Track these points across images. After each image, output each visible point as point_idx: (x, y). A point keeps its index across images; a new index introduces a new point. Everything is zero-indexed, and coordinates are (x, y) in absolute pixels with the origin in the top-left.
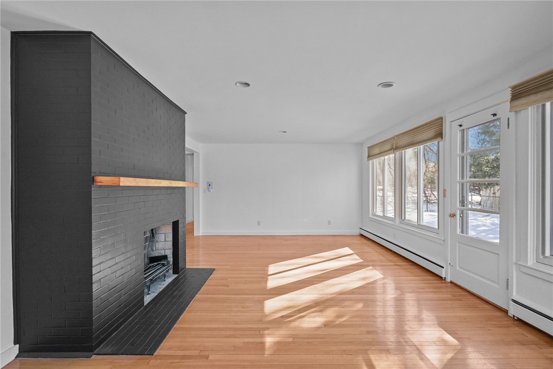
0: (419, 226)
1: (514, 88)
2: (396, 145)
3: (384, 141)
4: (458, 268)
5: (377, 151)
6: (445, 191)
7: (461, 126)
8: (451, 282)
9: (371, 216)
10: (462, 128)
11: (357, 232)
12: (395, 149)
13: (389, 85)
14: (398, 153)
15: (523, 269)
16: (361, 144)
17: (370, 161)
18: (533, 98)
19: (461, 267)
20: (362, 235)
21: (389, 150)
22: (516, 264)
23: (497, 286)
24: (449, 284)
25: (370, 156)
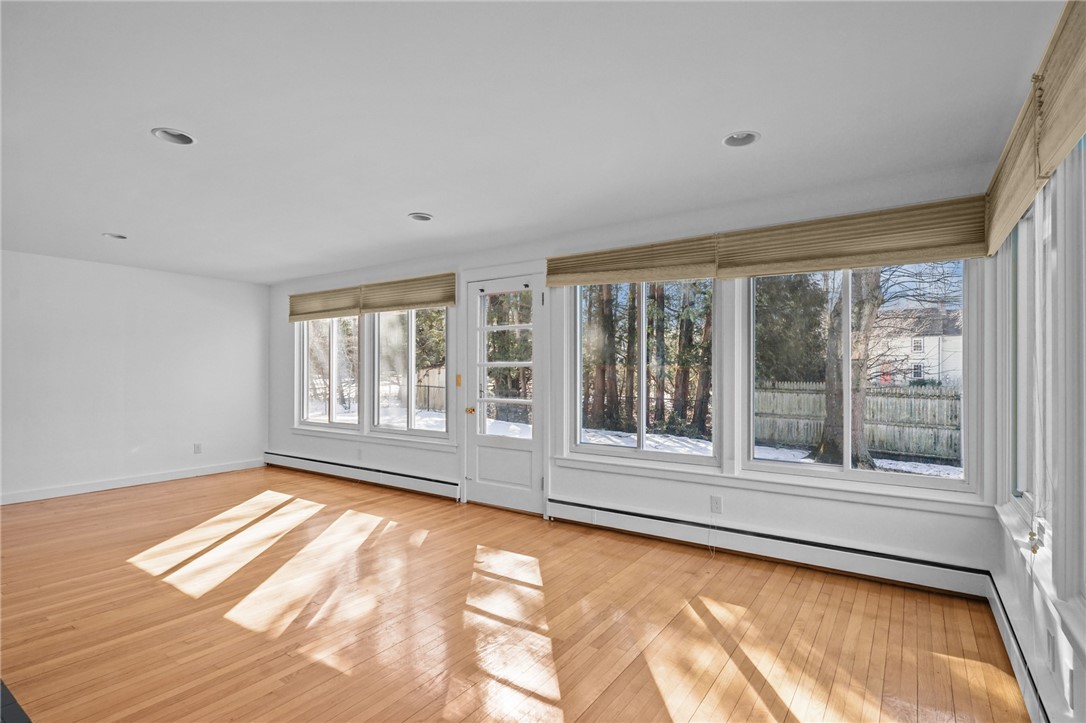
0: (411, 432)
1: (551, 261)
2: (363, 301)
3: (335, 291)
4: (478, 481)
5: (316, 305)
6: (458, 377)
7: (482, 290)
8: (468, 502)
9: (296, 426)
10: (483, 294)
11: (260, 460)
12: (362, 306)
13: (424, 218)
14: (367, 316)
15: (559, 463)
16: (269, 288)
17: (296, 324)
18: (570, 277)
19: (481, 479)
20: (270, 466)
21: (349, 308)
22: (552, 458)
23: (528, 490)
24: (466, 506)
25: (294, 314)
